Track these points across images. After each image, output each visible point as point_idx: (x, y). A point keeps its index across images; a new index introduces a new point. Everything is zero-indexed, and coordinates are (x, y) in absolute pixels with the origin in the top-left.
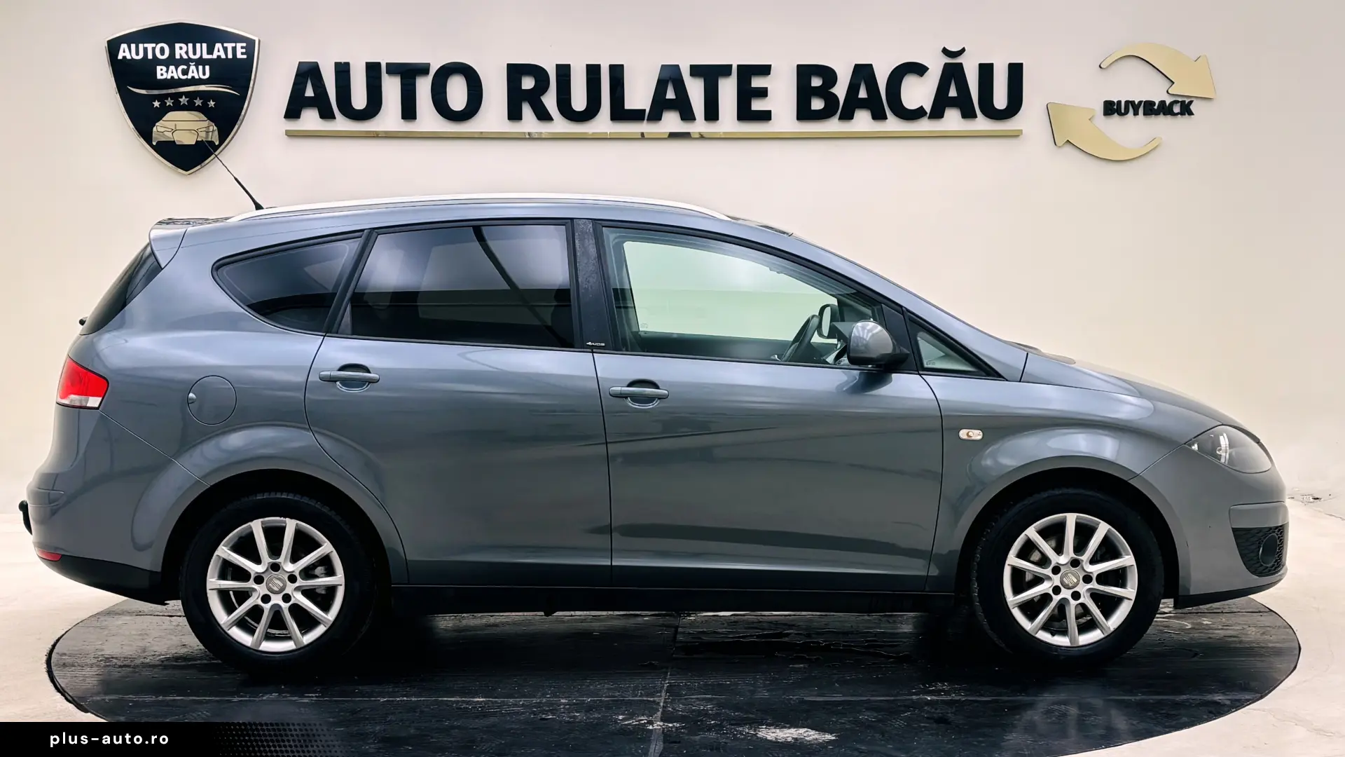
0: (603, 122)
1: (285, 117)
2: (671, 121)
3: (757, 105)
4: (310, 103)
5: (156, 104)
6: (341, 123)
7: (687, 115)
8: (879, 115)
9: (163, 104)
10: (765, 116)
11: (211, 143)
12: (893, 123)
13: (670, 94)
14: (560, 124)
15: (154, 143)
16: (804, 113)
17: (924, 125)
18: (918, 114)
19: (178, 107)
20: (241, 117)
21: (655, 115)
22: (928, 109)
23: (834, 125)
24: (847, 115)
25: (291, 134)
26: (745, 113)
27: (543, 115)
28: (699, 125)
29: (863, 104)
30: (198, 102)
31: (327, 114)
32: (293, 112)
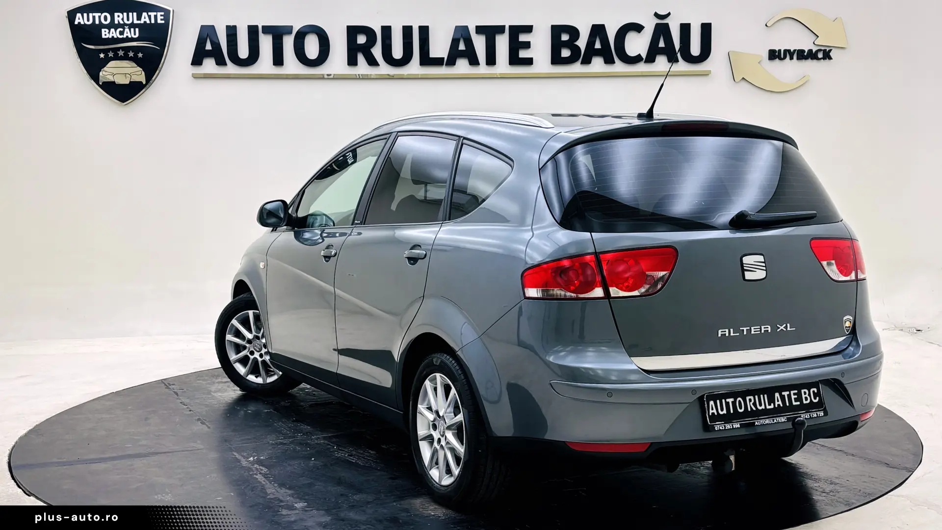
0: (414, 67)
1: (192, 64)
2: (463, 66)
3: (523, 54)
4: (209, 54)
5: (102, 56)
6: (231, 68)
7: (474, 62)
8: (609, 61)
9: (106, 55)
10: (529, 62)
11: (141, 82)
12: (619, 66)
13: (462, 47)
14: (384, 68)
16: (556, 59)
17: (641, 67)
18: (637, 59)
19: (116, 58)
20: (160, 66)
21: (451, 61)
22: (644, 56)
23: (577, 68)
24: (587, 61)
25: (196, 77)
26: (515, 60)
27: (372, 62)
29: (598, 53)
30: (131, 54)
31: (221, 62)
32: (197, 61)
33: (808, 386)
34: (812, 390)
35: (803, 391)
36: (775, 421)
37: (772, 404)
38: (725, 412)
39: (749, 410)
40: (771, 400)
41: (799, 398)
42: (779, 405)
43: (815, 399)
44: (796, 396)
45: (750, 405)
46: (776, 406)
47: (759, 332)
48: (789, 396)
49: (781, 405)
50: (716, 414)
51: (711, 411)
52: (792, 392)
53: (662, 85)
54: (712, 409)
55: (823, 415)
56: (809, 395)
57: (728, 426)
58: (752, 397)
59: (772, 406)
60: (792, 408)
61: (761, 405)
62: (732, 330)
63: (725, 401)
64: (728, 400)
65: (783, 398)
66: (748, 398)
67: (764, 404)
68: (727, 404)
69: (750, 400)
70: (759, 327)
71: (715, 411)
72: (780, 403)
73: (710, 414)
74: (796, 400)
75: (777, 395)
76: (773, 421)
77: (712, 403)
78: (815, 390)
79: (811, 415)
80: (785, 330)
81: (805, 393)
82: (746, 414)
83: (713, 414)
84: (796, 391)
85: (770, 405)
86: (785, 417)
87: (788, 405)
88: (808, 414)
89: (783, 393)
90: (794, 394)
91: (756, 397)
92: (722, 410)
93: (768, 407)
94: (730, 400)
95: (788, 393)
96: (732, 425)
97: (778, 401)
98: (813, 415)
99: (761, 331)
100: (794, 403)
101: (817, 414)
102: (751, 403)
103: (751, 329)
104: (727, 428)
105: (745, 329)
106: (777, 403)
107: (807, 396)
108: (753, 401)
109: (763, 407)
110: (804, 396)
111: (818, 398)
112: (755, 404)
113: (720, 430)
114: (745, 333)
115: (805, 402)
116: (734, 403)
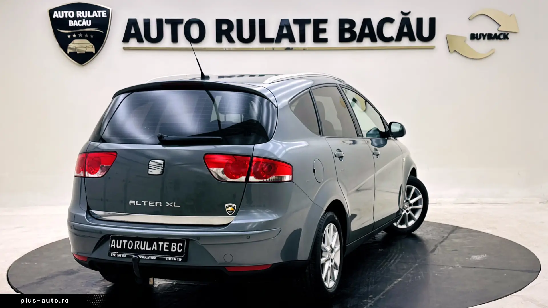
0: (256, 43)
1: (123, 42)
2: (285, 43)
3: (322, 36)
4: (133, 36)
5: (69, 36)
6: (146, 44)
7: (292, 40)
8: (374, 40)
9: (72, 36)
10: (325, 40)
11: (92, 53)
12: (380, 43)
13: (285, 31)
14: (238, 44)
15: (68, 53)
16: (342, 39)
17: (393, 44)
18: (390, 39)
19: (78, 38)
20: (104, 43)
21: (278, 40)
22: (395, 37)
23: (354, 44)
24: (360, 40)
25: (125, 49)
26: (317, 39)
27: (231, 40)
28: (298, 44)
29: (367, 35)
30: (86, 36)
31: (140, 40)
32: (126, 40)
33: (177, 242)
34: (179, 244)
35: (173, 244)
36: (148, 258)
37: (150, 248)
38: (120, 247)
39: (135, 248)
40: (150, 245)
41: (169, 247)
42: (154, 249)
43: (180, 249)
44: (167, 246)
45: (136, 246)
46: (153, 249)
47: (154, 205)
48: (163, 245)
49: (156, 250)
50: (115, 247)
51: (112, 245)
52: (165, 243)
53: (197, 60)
54: (113, 244)
55: (181, 260)
56: (177, 247)
57: (119, 255)
58: (139, 242)
59: (150, 249)
60: (163, 252)
61: (143, 247)
62: (137, 202)
63: (122, 241)
64: (123, 241)
65: (158, 245)
66: (136, 242)
67: (145, 247)
68: (123, 243)
69: (137, 243)
70: (154, 202)
71: (114, 246)
72: (156, 248)
73: (111, 247)
74: (166, 248)
75: (155, 243)
76: (147, 257)
77: (114, 241)
78: (181, 245)
79: (173, 259)
80: (172, 206)
81: (174, 245)
82: (133, 251)
83: (113, 247)
84: (168, 243)
85: (148, 248)
86: (155, 257)
87: (160, 250)
88: (171, 258)
89: (159, 243)
90: (167, 245)
91: (142, 242)
92: (119, 245)
93: (147, 249)
94: (125, 241)
95: (163, 243)
96: (121, 255)
97: (155, 247)
98: (174, 259)
99: (155, 204)
100: (165, 250)
101: (177, 259)
102: (137, 245)
103: (148, 202)
104: (118, 256)
105: (145, 202)
106: (153, 248)
107: (175, 247)
108: (139, 244)
109: (144, 248)
110: (172, 247)
111: (181, 250)
112: (139, 246)
113: (114, 256)
114: (145, 205)
115: (172, 250)
116: (127, 243)
